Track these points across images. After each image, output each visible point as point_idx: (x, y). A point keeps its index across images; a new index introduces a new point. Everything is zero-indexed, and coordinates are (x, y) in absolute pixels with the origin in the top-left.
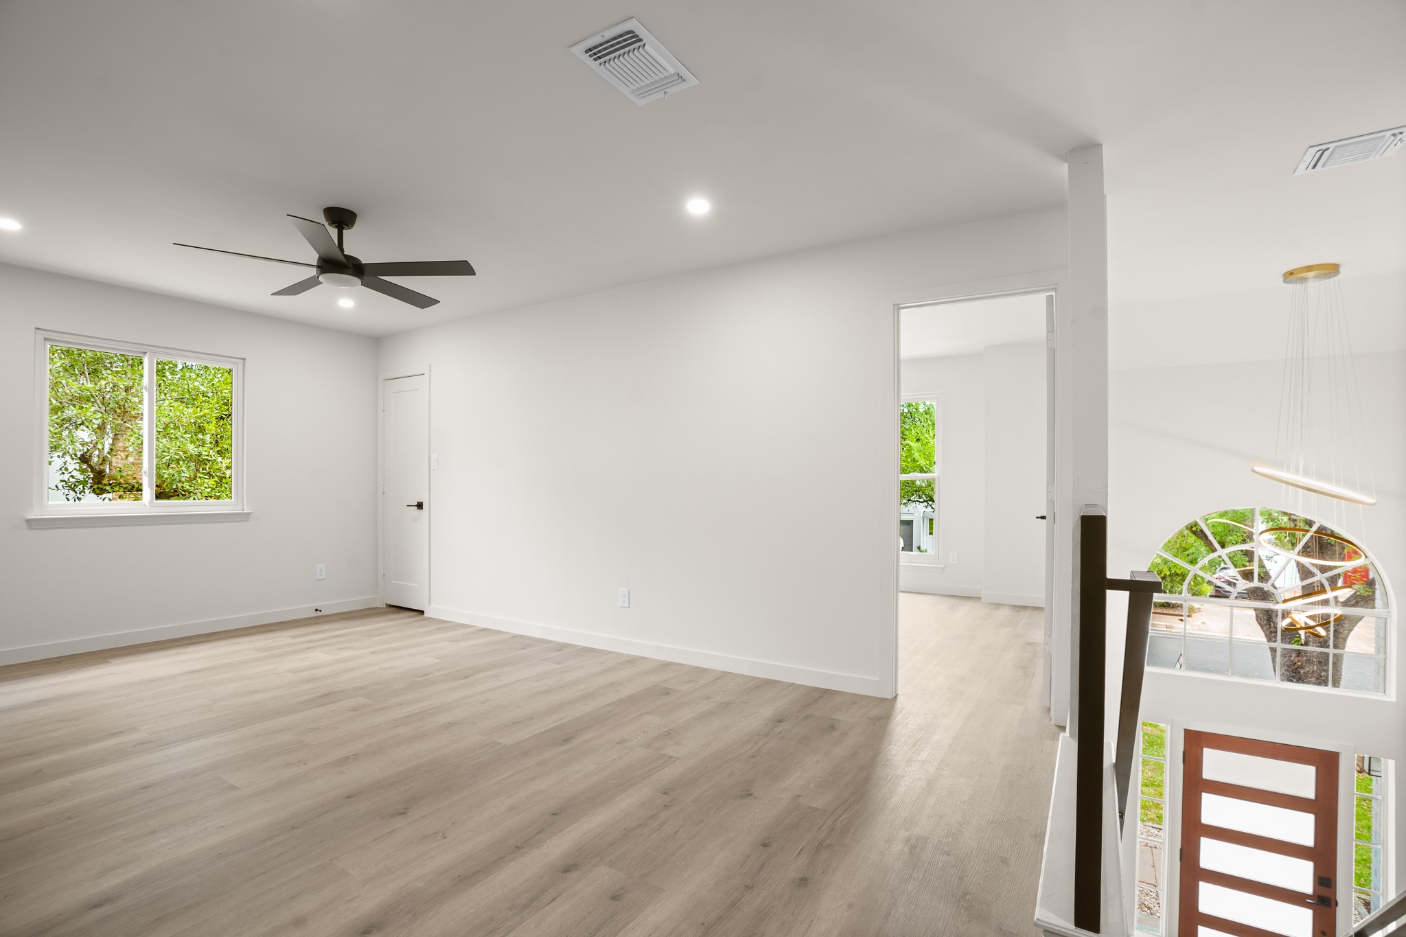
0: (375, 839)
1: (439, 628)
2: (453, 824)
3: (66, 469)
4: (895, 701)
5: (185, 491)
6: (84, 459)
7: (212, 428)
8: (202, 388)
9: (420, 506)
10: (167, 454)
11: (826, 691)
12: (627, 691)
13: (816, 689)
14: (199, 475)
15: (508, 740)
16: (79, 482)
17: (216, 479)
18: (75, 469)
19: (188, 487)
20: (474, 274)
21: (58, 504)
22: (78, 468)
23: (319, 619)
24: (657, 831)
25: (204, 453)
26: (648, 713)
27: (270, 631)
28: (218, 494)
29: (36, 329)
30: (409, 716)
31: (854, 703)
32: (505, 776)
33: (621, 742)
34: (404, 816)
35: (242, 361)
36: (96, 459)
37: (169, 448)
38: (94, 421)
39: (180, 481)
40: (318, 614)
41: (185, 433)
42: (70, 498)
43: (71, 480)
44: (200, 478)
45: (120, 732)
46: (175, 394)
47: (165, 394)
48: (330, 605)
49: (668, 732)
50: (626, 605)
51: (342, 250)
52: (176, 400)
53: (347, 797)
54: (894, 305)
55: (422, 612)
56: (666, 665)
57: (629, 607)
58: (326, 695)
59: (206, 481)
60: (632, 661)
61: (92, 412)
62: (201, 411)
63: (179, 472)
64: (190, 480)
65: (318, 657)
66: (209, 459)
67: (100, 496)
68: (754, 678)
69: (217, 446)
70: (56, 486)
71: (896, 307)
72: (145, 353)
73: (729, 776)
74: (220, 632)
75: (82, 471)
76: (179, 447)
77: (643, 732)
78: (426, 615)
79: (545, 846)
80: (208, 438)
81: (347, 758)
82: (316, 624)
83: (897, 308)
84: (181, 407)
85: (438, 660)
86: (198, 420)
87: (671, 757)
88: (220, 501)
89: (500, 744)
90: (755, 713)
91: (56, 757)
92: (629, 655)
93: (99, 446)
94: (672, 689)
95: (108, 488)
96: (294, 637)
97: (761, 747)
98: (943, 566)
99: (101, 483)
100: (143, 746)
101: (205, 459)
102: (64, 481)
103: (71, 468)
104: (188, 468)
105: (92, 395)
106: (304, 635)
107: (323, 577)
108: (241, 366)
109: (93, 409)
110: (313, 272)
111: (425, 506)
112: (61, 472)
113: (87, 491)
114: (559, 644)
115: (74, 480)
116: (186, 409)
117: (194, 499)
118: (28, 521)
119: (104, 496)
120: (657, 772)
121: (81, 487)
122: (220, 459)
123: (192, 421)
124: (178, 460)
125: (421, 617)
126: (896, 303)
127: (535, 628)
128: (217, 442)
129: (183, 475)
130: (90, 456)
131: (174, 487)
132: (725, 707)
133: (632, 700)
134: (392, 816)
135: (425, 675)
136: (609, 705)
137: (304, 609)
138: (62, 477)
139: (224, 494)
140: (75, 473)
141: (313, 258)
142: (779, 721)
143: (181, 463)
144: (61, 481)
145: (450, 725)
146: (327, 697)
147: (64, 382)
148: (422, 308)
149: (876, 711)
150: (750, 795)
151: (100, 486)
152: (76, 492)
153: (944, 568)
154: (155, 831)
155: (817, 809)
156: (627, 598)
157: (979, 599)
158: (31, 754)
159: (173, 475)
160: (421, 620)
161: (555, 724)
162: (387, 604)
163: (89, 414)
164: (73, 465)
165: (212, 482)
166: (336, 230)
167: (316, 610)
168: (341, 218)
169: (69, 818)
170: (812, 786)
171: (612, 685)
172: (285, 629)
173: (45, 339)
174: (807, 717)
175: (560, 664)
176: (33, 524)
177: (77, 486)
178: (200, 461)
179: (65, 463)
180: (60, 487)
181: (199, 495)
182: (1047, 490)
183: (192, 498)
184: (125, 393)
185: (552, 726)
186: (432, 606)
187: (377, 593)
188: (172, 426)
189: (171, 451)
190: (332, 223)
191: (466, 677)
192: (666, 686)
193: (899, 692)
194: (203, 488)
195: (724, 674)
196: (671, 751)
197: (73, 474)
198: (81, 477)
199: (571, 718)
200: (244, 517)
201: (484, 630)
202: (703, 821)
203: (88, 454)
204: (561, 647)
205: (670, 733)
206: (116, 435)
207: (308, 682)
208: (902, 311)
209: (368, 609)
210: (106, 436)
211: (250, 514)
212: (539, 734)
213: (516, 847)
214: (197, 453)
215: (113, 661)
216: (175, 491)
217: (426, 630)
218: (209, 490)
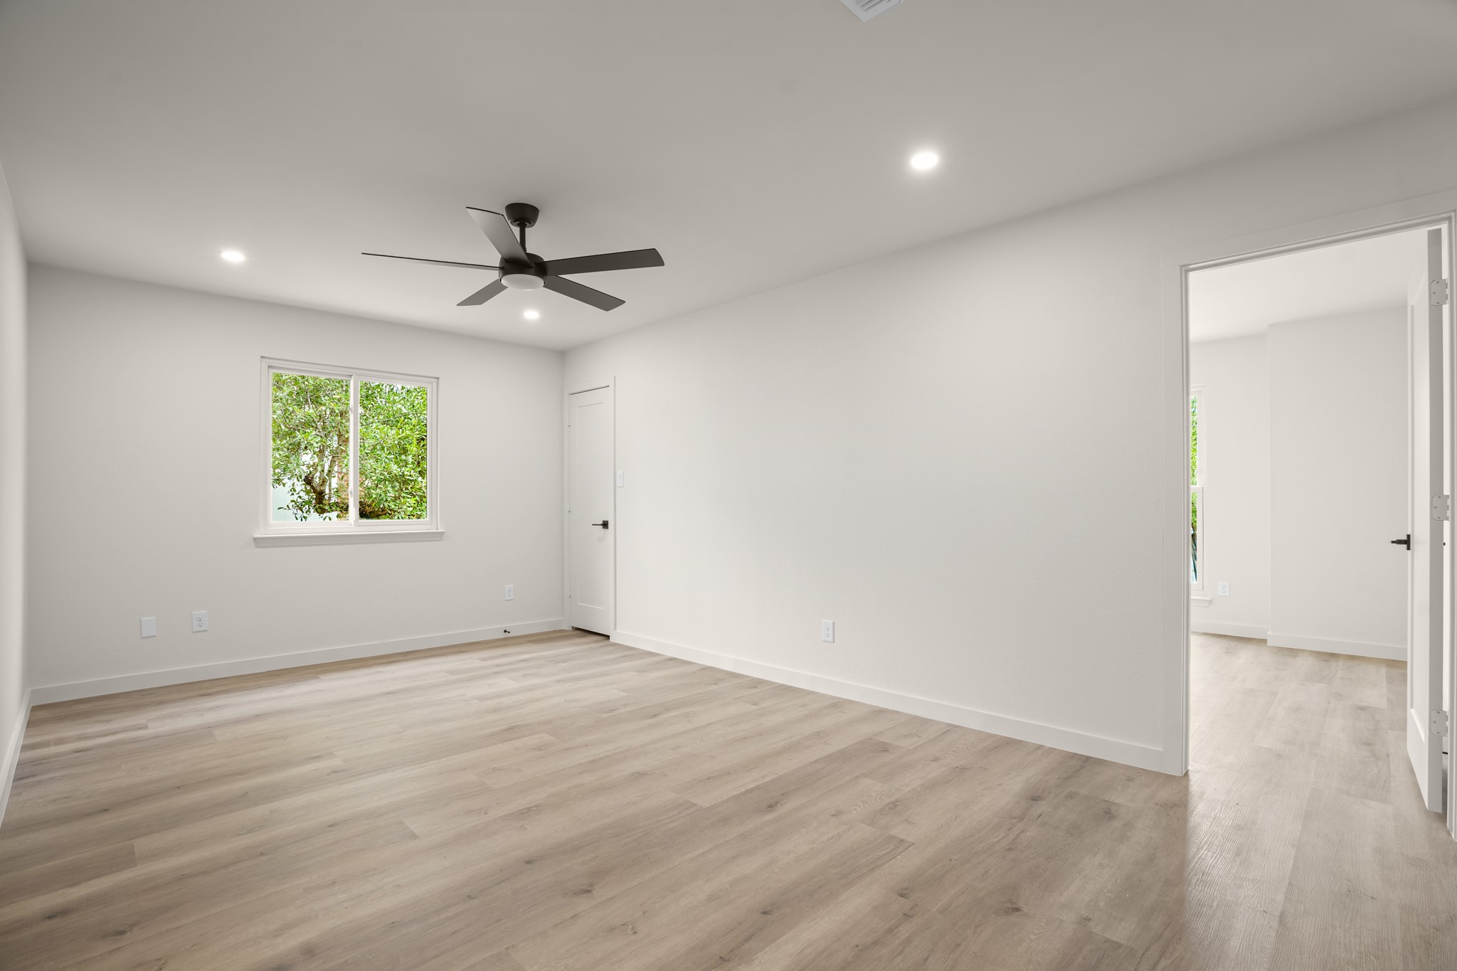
0: (556, 925)
1: (625, 656)
2: (644, 913)
3: (295, 490)
4: (1188, 780)
5: (391, 510)
6: (308, 481)
7: (413, 449)
8: (404, 411)
9: (605, 525)
10: (374, 475)
11: (1088, 758)
12: (837, 745)
13: (1073, 756)
14: (403, 495)
15: (705, 799)
16: (306, 503)
17: (417, 498)
18: (302, 490)
19: (393, 506)
20: (662, 264)
21: (287, 524)
22: (304, 489)
23: (508, 640)
24: (900, 953)
25: (406, 473)
26: (865, 775)
27: (462, 652)
28: (419, 513)
29: (262, 357)
30: (594, 761)
31: (1130, 779)
32: (701, 851)
33: (837, 814)
34: (589, 895)
35: (436, 380)
36: (317, 480)
37: (375, 469)
38: (315, 445)
39: (386, 500)
40: (507, 635)
41: (390, 453)
42: (298, 517)
43: (299, 500)
44: (404, 497)
45: (318, 757)
46: (381, 417)
47: (373, 417)
48: (519, 626)
49: (893, 803)
50: (830, 639)
51: (524, 249)
52: (384, 423)
53: (528, 862)
54: (1182, 266)
55: (608, 637)
56: (879, 712)
57: (834, 642)
58: (510, 729)
59: (408, 500)
60: (838, 704)
61: (312, 436)
62: (403, 432)
63: (385, 492)
64: (396, 498)
65: (505, 683)
66: (411, 478)
67: (322, 515)
68: (989, 736)
69: (419, 466)
70: (288, 506)
71: (1183, 268)
72: (351, 376)
73: (983, 875)
74: (416, 651)
75: (307, 493)
76: (384, 467)
77: (863, 802)
78: (612, 640)
79: (757, 962)
80: (410, 459)
81: (529, 809)
82: (505, 646)
83: (1185, 270)
84: (386, 429)
85: (623, 694)
86: (402, 442)
87: (902, 840)
88: (422, 520)
89: (695, 805)
90: (999, 785)
91: (261, 780)
92: (833, 698)
93: (319, 468)
94: (890, 744)
95: (327, 508)
96: (483, 660)
97: (1018, 836)
98: (1210, 599)
99: (322, 503)
100: (338, 775)
101: (408, 479)
102: (294, 501)
103: (298, 489)
104: (393, 487)
105: (314, 421)
106: (492, 658)
107: (512, 598)
108: (435, 384)
109: (314, 433)
110: (495, 275)
111: (610, 525)
112: (291, 493)
113: (312, 510)
114: (753, 679)
115: (301, 500)
116: (389, 431)
117: (398, 518)
118: (255, 539)
119: (325, 515)
120: (888, 861)
121: (307, 506)
122: (420, 479)
123: (396, 442)
124: (385, 480)
125: (606, 642)
126: (1182, 264)
127: (726, 660)
128: (419, 463)
129: (388, 494)
130: (312, 478)
131: (382, 506)
132: (961, 771)
133: (843, 756)
134: (575, 894)
135: (611, 711)
136: (817, 761)
137: (492, 630)
138: (292, 498)
139: (424, 513)
140: (302, 494)
141: (495, 259)
142: (1035, 799)
143: (387, 483)
144: (292, 501)
145: (638, 776)
146: (511, 732)
147: (291, 409)
148: (607, 310)
149: (1165, 794)
150: (1017, 909)
151: (321, 505)
152: (303, 512)
153: (1211, 601)
154: (335, 883)
155: (1120, 945)
156: (831, 632)
157: (1264, 641)
158: (242, 774)
159: (381, 495)
160: (607, 645)
161: (757, 783)
162: (572, 627)
163: (310, 438)
164: (300, 486)
165: (412, 501)
166: (518, 229)
167: (505, 631)
168: (523, 214)
169: (262, 854)
170: (1102, 904)
171: (818, 735)
172: (475, 651)
173: (269, 367)
174: (1071, 796)
175: (755, 704)
176: (260, 542)
177: (304, 506)
178: (404, 481)
179: (293, 485)
180: (291, 507)
181: (402, 513)
182: (1431, 504)
183: (396, 517)
184: (339, 418)
185: (753, 785)
186: (617, 631)
187: (563, 615)
188: (378, 447)
189: (377, 471)
190: (514, 221)
191: (654, 716)
192: (882, 739)
193: (1189, 768)
194: (405, 507)
195: (951, 728)
196: (899, 831)
197: (300, 494)
198: (306, 498)
199: (774, 777)
200: (437, 536)
201: (672, 659)
202: (958, 945)
203: (311, 476)
204: (757, 683)
205: (896, 806)
206: (333, 457)
207: (494, 711)
208: (1191, 275)
209: (555, 631)
210: (325, 459)
211: (443, 533)
212: (739, 796)
213: (721, 958)
214: (400, 473)
215: (323, 677)
216: (383, 511)
217: (611, 657)
218: (411, 509)
